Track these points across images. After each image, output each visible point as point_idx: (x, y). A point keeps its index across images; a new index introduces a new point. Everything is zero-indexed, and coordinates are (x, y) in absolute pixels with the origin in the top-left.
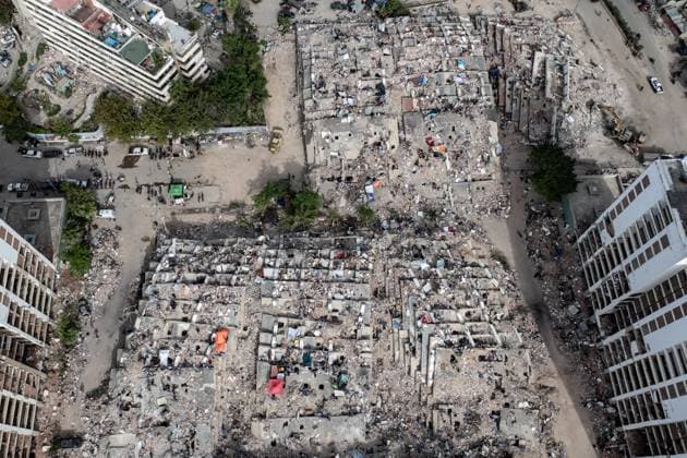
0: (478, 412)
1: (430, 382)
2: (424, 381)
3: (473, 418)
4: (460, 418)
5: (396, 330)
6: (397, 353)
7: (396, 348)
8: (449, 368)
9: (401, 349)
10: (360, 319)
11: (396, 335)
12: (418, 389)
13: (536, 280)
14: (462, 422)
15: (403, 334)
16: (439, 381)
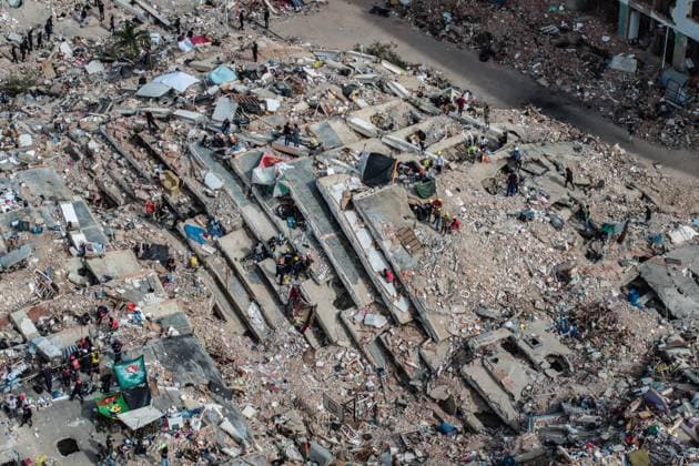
0: (586, 301)
1: (401, 308)
2: (379, 321)
3: (584, 323)
4: (553, 344)
5: (208, 249)
6: (252, 311)
7: (240, 298)
8: (423, 232)
9: (258, 290)
10: (78, 238)
11: (216, 263)
12: (378, 360)
13: (491, 64)
14: (564, 351)
15: (235, 244)
16: (422, 286)
